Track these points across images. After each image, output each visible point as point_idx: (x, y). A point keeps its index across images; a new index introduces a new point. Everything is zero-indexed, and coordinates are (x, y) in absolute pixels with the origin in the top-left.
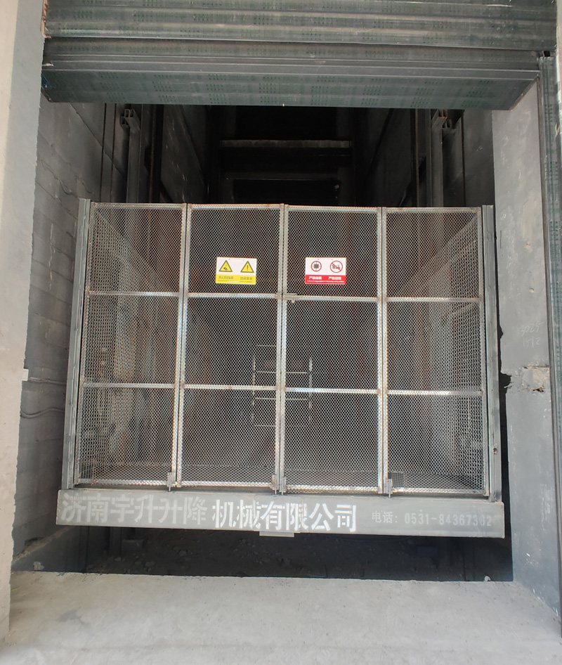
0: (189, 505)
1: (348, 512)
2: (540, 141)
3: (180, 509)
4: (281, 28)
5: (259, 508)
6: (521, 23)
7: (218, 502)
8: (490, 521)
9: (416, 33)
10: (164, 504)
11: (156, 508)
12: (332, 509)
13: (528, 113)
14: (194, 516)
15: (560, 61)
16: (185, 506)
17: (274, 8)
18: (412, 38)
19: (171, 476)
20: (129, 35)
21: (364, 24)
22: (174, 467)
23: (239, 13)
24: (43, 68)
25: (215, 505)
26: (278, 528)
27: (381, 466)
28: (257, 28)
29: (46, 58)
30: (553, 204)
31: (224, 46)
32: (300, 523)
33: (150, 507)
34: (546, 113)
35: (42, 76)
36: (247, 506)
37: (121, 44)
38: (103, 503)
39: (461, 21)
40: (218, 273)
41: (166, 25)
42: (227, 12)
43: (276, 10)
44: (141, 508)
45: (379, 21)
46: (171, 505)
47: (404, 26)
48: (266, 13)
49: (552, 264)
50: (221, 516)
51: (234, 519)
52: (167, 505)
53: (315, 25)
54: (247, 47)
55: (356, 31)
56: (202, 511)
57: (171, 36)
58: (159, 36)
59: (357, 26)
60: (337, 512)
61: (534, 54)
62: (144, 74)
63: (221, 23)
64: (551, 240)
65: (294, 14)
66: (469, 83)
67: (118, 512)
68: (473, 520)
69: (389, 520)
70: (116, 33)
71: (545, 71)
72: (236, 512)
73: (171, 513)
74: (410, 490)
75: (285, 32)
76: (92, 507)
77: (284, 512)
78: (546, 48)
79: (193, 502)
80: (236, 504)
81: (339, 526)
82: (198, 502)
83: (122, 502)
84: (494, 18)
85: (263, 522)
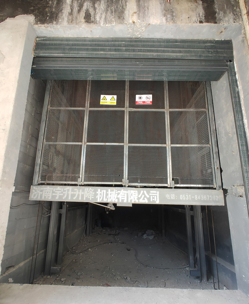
0: (87, 192)
1: (155, 194)
2: (231, 94)
3: (83, 193)
4: (126, 53)
5: (117, 192)
6: (219, 50)
7: (99, 190)
8: (217, 198)
9: (178, 54)
10: (76, 191)
11: (72, 193)
12: (148, 193)
13: (225, 82)
14: (88, 196)
15: (236, 64)
16: (85, 192)
17: (123, 46)
18: (177, 56)
19: (79, 180)
20: (66, 56)
21: (157, 51)
22: (81, 176)
23: (109, 48)
24: (32, 67)
25: (98, 191)
26: (125, 201)
27: (169, 175)
28: (116, 53)
29: (33, 64)
30: (238, 118)
31: (103, 59)
32: (134, 199)
33: (70, 193)
34: (232, 83)
35: (31, 70)
36: (112, 192)
37: (63, 59)
38: (50, 191)
39: (196, 50)
40: (101, 101)
41: (81, 52)
42: (104, 48)
43: (123, 47)
44: (66, 193)
45: (164, 50)
46: (79, 192)
47: (173, 52)
48: (119, 48)
49: (241, 142)
50: (100, 196)
51: (106, 198)
52: (77, 191)
53: (139, 52)
54: (112, 59)
55: (155, 54)
56: (92, 194)
57: (82, 56)
58: (78, 56)
59: (155, 52)
60: (150, 194)
61: (225, 61)
62: (71, 69)
63: (102, 51)
64: (239, 132)
65: (131, 48)
66: (200, 72)
67: (56, 194)
68: (210, 198)
69: (173, 198)
70: (61, 55)
71: (230, 67)
72: (107, 195)
73: (79, 195)
74: (182, 186)
75: (127, 54)
76: (45, 192)
77: (127, 194)
78: (230, 59)
79: (88, 190)
80: (107, 191)
81: (151, 200)
82: (90, 190)
83: (58, 190)
84: (208, 49)
85: (118, 199)
